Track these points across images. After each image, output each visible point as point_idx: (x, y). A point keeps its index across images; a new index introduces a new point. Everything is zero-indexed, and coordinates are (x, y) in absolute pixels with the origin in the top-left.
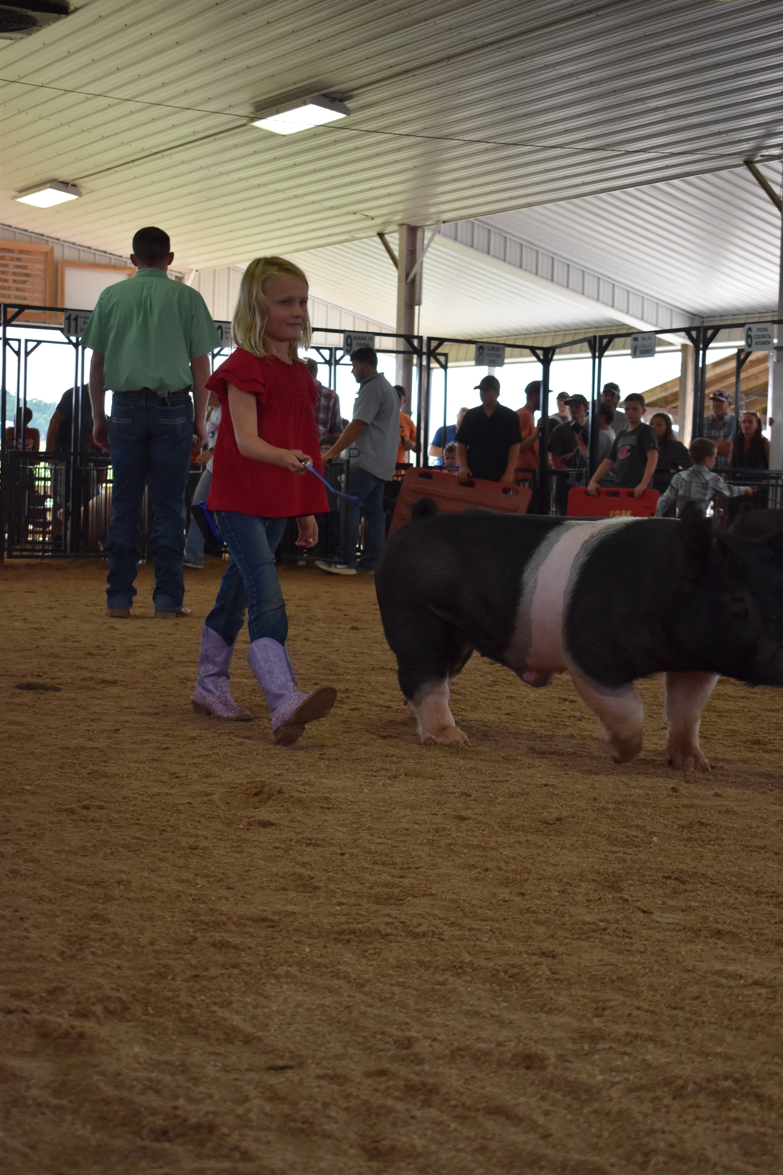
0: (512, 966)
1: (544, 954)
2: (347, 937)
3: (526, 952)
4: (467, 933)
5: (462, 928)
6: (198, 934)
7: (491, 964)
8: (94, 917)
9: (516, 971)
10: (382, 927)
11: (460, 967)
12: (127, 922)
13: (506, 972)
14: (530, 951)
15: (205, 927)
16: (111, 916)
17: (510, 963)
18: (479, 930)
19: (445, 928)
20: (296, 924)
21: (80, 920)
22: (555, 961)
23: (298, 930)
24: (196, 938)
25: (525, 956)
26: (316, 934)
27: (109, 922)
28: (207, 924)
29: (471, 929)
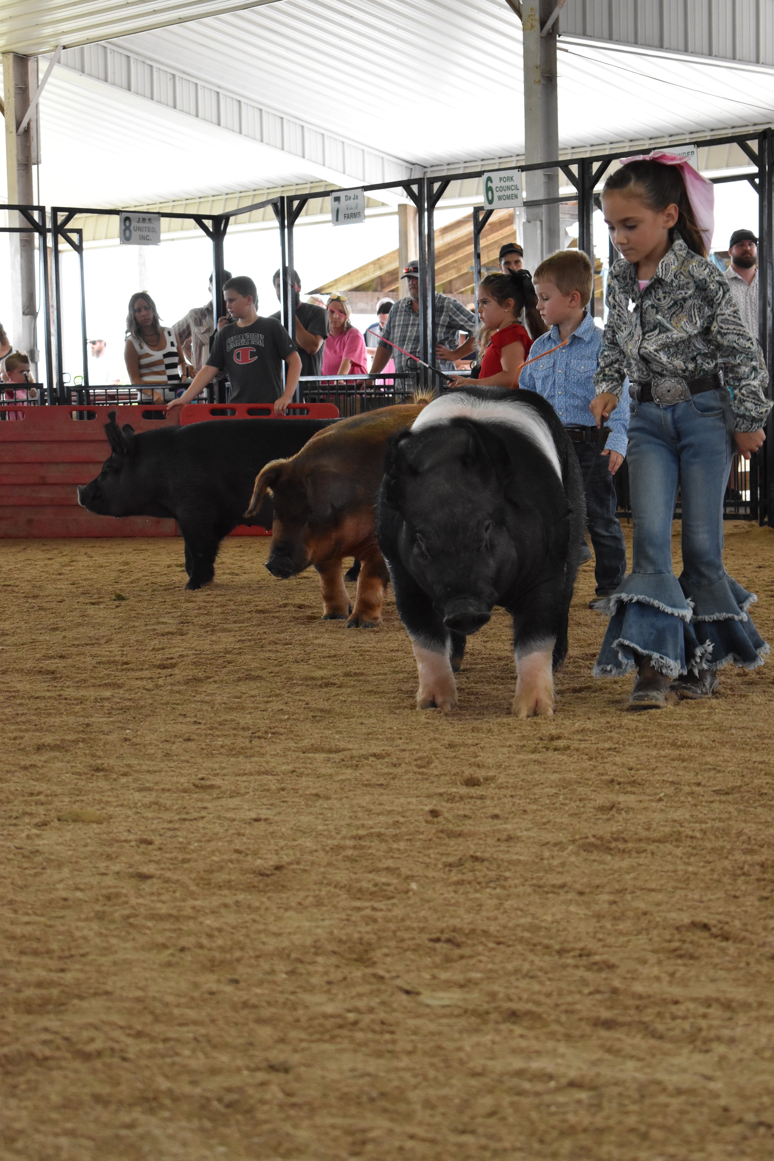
0: (229, 1090)
1: (272, 1068)
3: (248, 1068)
4: (160, 1046)
5: (152, 1039)
7: (198, 1091)
9: (234, 1097)
10: (37, 1049)
11: (155, 1099)
13: (220, 1100)
14: (252, 1065)
17: (226, 1084)
18: (178, 1040)
19: (129, 1041)
22: (290, 1077)
25: (245, 1073)
29: (166, 1040)
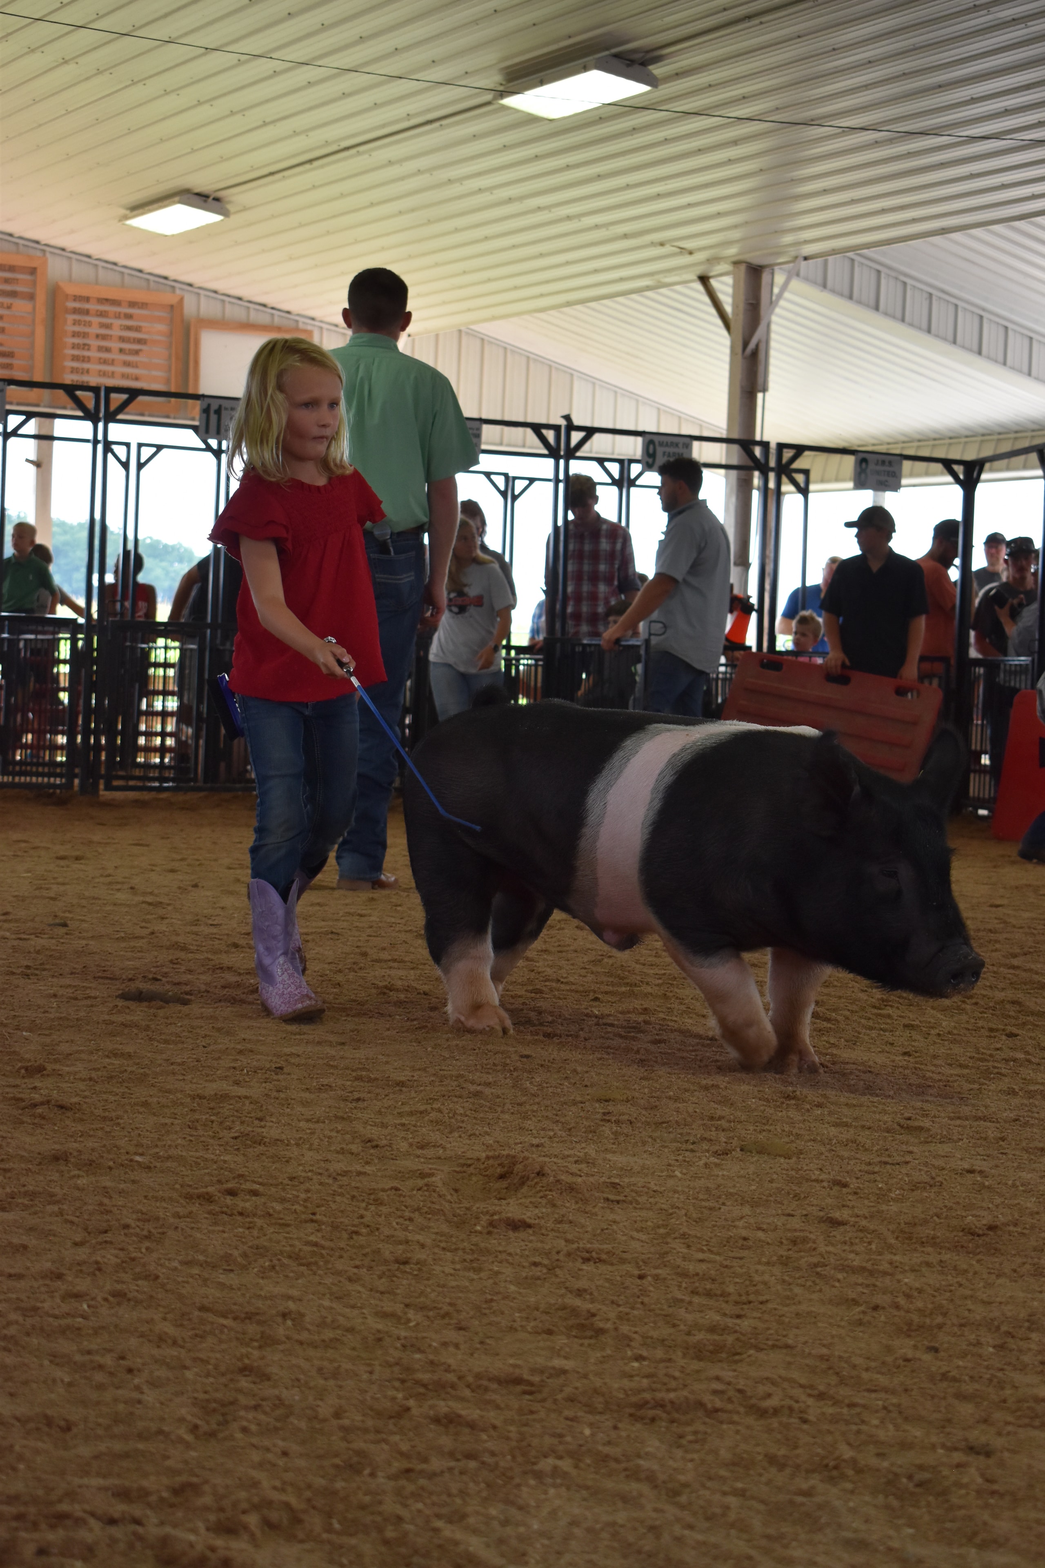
0: (921, 1468)
1: (971, 1449)
2: (651, 1413)
3: (943, 1446)
4: (845, 1411)
5: (836, 1403)
6: (411, 1403)
7: (886, 1464)
8: (246, 1370)
9: (927, 1476)
10: (707, 1399)
11: (836, 1467)
12: (298, 1380)
13: (910, 1477)
14: (949, 1444)
15: (422, 1390)
16: (274, 1370)
17: (918, 1462)
18: (864, 1406)
19: (810, 1401)
20: (568, 1390)
21: (223, 1375)
22: (992, 1461)
23: (571, 1400)
24: (408, 1409)
25: (941, 1451)
26: (600, 1407)
27: (269, 1379)
28: (425, 1386)
29: (851, 1405)
